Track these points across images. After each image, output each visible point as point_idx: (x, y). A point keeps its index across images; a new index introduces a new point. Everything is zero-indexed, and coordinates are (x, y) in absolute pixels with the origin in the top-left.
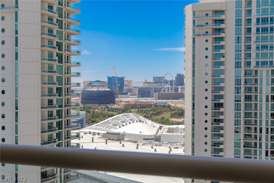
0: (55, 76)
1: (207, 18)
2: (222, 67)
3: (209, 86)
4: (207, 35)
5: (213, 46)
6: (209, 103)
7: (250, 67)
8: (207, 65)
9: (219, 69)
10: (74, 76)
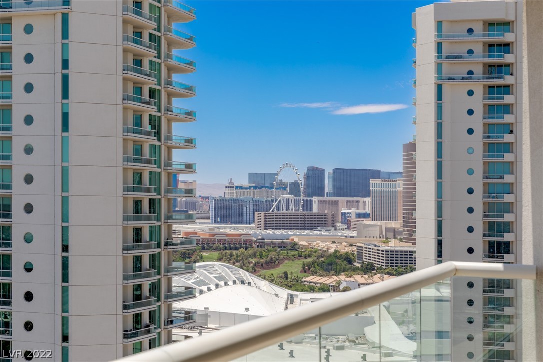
0: (147, 170)
1: (470, 38)
2: (508, 157)
3: (478, 201)
4: (471, 79)
5: (485, 105)
6: (478, 242)
8: (471, 151)
9: (501, 160)
10: (182, 171)
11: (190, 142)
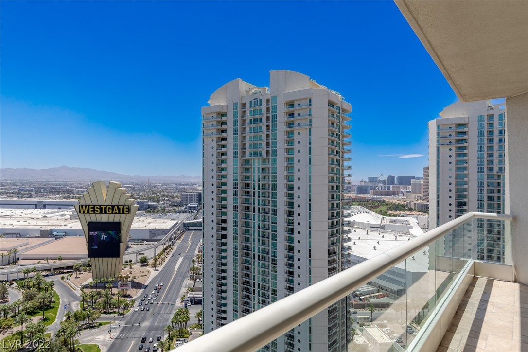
0: (335, 176)
1: (450, 130)
2: (465, 172)
3: (453, 187)
4: (450, 145)
5: (456, 154)
6: (453, 201)
7: (493, 172)
8: (450, 170)
9: (462, 173)
10: (347, 177)
11: (349, 168)
